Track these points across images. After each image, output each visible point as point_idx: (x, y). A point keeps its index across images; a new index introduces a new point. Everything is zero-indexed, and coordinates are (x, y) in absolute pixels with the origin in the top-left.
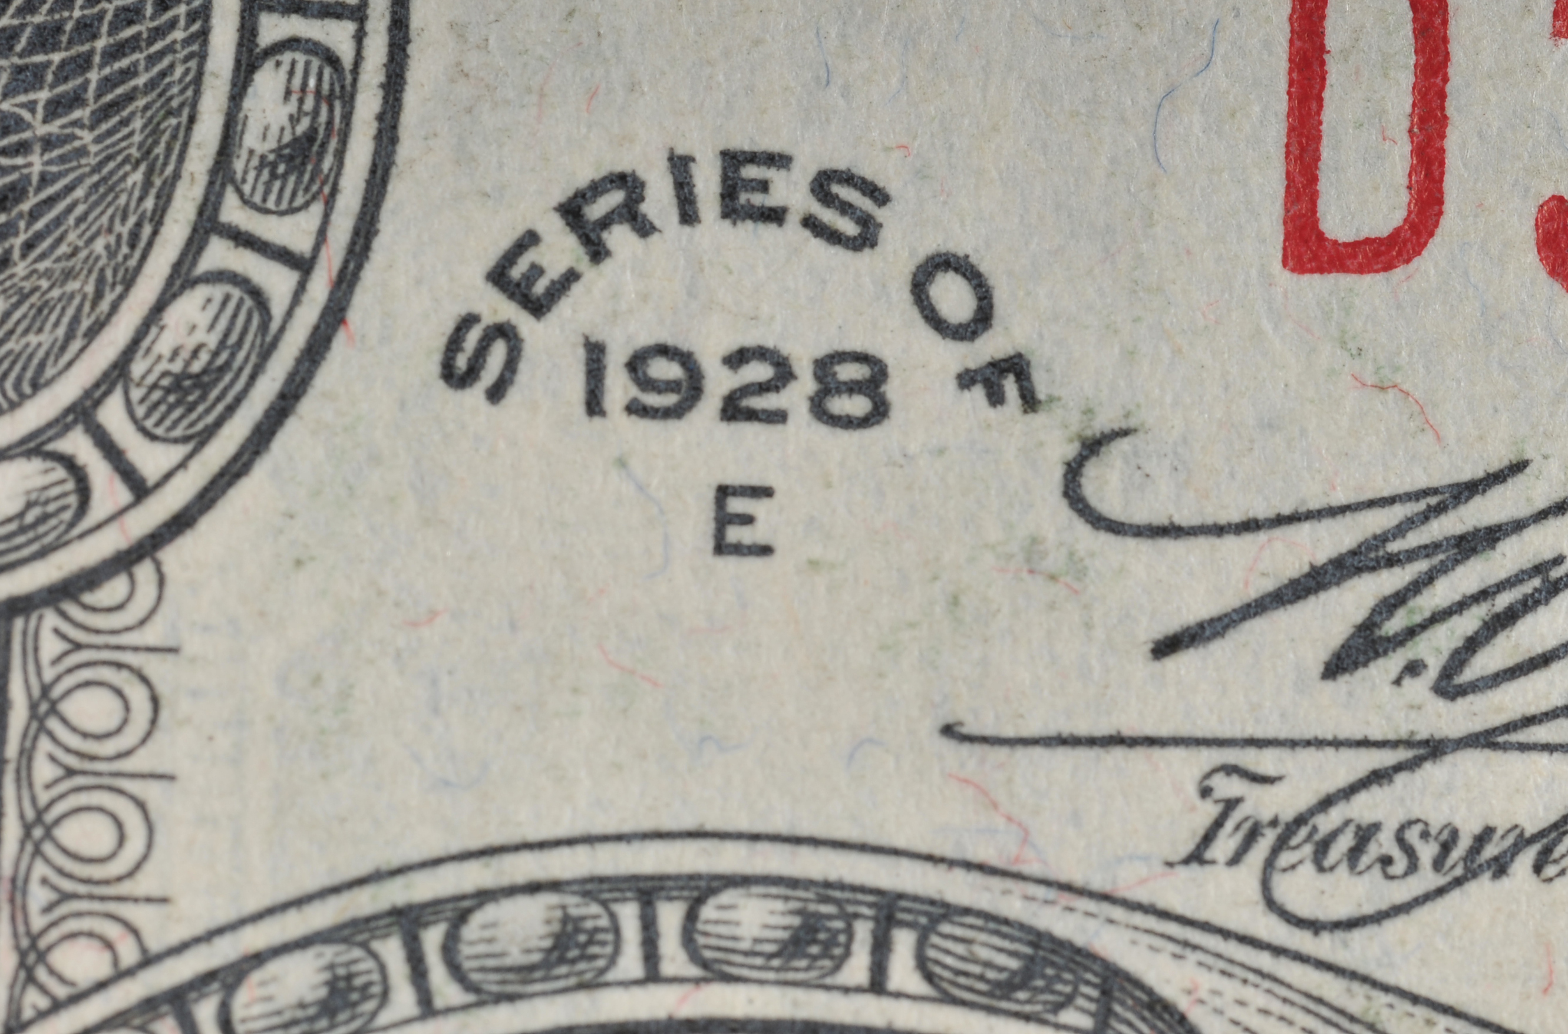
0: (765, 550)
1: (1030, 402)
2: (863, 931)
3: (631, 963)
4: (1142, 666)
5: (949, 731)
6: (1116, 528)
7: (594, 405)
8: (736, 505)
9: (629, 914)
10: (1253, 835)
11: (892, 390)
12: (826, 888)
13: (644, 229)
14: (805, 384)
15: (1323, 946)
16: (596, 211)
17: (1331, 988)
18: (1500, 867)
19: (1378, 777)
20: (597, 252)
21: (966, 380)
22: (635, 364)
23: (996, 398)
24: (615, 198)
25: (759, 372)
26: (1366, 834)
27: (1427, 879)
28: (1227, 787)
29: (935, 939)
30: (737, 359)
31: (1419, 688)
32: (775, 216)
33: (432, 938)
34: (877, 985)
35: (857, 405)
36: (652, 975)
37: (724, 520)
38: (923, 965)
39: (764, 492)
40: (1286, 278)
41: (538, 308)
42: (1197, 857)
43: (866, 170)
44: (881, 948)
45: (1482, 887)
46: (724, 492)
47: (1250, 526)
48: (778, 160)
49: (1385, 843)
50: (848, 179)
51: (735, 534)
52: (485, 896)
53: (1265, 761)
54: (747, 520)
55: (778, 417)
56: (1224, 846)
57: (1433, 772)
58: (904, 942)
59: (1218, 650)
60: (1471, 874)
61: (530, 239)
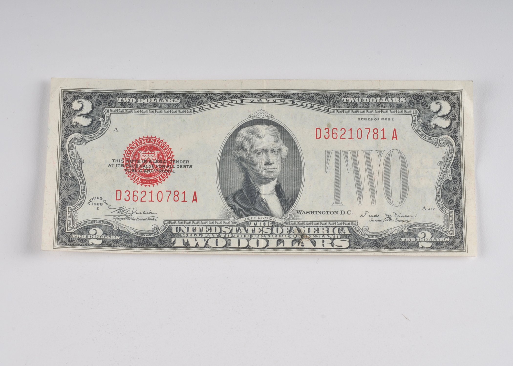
0: (99, 209)
1: (107, 205)
2: (102, 222)
3: (94, 223)
4: (111, 213)
5: (105, 215)
6: (110, 209)
7: (93, 205)
9: (94, 221)
10: (115, 218)
11: (103, 204)
12: (100, 220)
14: (100, 204)
15: (117, 222)
17: (117, 223)
18: (123, 219)
19: (119, 216)
20: (93, 200)
21: (105, 204)
22: (94, 203)
24: (93, 198)
26: (119, 218)
27: (121, 220)
28: (114, 217)
30: (98, 203)
31: (120, 214)
32: (99, 199)
33: (87, 222)
34: (102, 223)
35: (102, 205)
36: (95, 223)
37: (97, 209)
38: (104, 223)
40: (116, 201)
41: (91, 202)
42: (113, 219)
43: (102, 197)
45: (122, 220)
46: (97, 208)
47: (115, 208)
48: (99, 197)
49: (119, 219)
52: (89, 221)
53: (115, 216)
55: (99, 205)
56: (114, 219)
57: (121, 216)
58: (103, 222)
59: (114, 212)
60: (122, 219)
61: (91, 199)
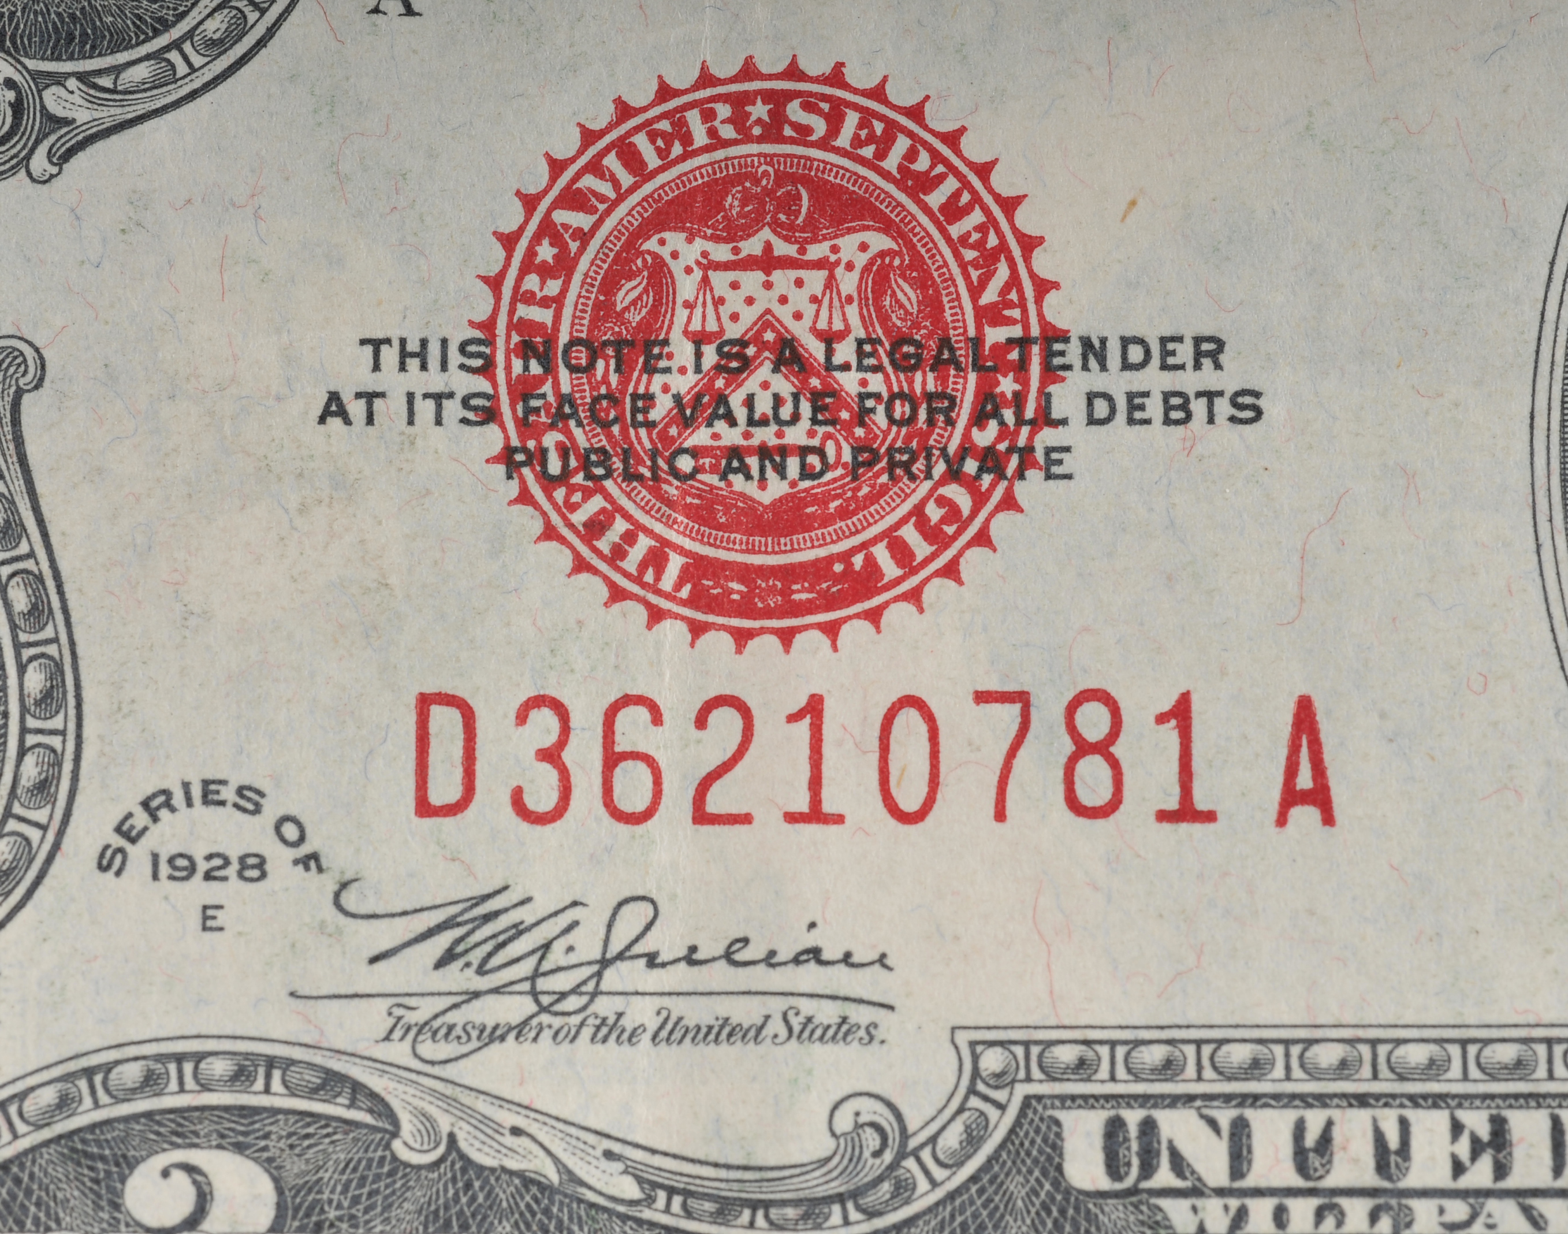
0: (221, 929)
1: (320, 869)
2: (261, 1071)
3: (174, 1086)
4: (364, 967)
5: (292, 994)
6: (354, 916)
7: (155, 876)
8: (210, 912)
9: (172, 1067)
10: (408, 1029)
11: (268, 867)
12: (247, 1055)
13: (173, 810)
14: (235, 866)
15: (436, 1070)
16: (154, 804)
17: (439, 1086)
18: (502, 1038)
19: (455, 1006)
20: (155, 819)
21: (296, 862)
22: (171, 861)
23: (307, 868)
24: (162, 799)
25: (217, 862)
26: (451, 1028)
27: (474, 1044)
28: (398, 1012)
29: (288, 1073)
30: (209, 857)
31: (470, 972)
32: (222, 803)
33: (98, 1079)
34: (267, 1091)
35: (255, 873)
36: (182, 1090)
37: (205, 918)
38: (285, 1083)
39: (219, 907)
40: (417, 821)
41: (133, 841)
42: (387, 1038)
43: (257, 785)
44: (268, 1077)
45: (496, 1046)
46: (205, 908)
47: (405, 913)
48: (223, 782)
49: (458, 1031)
50: (250, 788)
51: (210, 923)
52: (118, 1063)
53: (412, 1002)
54: (214, 918)
55: (225, 879)
56: (397, 1034)
57: (476, 1004)
58: (277, 1074)
59: (394, 961)
60: (491, 1041)
61: (130, 815)
